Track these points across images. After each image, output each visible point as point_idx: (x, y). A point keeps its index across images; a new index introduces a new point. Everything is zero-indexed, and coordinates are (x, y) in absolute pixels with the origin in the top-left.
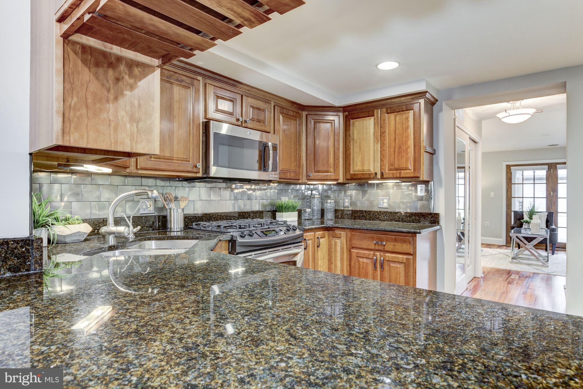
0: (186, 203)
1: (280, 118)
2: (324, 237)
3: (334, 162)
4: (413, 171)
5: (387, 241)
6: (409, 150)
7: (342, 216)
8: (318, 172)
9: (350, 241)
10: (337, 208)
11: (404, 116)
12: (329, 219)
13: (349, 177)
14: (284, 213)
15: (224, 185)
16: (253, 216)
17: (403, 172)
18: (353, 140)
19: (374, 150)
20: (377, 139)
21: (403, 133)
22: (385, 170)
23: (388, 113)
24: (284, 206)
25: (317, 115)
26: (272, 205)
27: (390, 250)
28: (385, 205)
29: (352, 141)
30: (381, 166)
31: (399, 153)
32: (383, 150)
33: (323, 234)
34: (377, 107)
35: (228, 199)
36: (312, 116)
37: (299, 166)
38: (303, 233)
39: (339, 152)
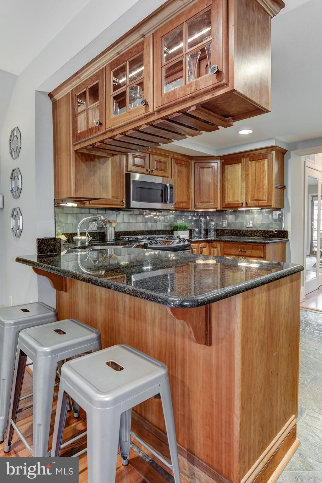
0: (116, 224)
1: (175, 167)
2: (206, 247)
3: (214, 195)
4: (267, 201)
5: (247, 249)
6: (264, 187)
7: (221, 234)
8: (203, 203)
9: (224, 250)
10: (218, 228)
11: (262, 163)
12: (212, 236)
13: (224, 206)
14: (179, 231)
15: (138, 213)
16: (158, 233)
17: (260, 202)
18: (227, 179)
19: (241, 187)
20: (243, 179)
21: (261, 175)
22: (249, 201)
23: (251, 161)
24: (179, 226)
25: (202, 162)
26: (171, 226)
27: (249, 255)
28: (251, 225)
29: (226, 181)
30: (246, 198)
31: (258, 188)
32: (247, 187)
33: (205, 245)
34: (243, 157)
35: (141, 221)
36: (199, 164)
37: (189, 199)
38: (190, 244)
39: (217, 189)
